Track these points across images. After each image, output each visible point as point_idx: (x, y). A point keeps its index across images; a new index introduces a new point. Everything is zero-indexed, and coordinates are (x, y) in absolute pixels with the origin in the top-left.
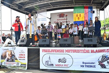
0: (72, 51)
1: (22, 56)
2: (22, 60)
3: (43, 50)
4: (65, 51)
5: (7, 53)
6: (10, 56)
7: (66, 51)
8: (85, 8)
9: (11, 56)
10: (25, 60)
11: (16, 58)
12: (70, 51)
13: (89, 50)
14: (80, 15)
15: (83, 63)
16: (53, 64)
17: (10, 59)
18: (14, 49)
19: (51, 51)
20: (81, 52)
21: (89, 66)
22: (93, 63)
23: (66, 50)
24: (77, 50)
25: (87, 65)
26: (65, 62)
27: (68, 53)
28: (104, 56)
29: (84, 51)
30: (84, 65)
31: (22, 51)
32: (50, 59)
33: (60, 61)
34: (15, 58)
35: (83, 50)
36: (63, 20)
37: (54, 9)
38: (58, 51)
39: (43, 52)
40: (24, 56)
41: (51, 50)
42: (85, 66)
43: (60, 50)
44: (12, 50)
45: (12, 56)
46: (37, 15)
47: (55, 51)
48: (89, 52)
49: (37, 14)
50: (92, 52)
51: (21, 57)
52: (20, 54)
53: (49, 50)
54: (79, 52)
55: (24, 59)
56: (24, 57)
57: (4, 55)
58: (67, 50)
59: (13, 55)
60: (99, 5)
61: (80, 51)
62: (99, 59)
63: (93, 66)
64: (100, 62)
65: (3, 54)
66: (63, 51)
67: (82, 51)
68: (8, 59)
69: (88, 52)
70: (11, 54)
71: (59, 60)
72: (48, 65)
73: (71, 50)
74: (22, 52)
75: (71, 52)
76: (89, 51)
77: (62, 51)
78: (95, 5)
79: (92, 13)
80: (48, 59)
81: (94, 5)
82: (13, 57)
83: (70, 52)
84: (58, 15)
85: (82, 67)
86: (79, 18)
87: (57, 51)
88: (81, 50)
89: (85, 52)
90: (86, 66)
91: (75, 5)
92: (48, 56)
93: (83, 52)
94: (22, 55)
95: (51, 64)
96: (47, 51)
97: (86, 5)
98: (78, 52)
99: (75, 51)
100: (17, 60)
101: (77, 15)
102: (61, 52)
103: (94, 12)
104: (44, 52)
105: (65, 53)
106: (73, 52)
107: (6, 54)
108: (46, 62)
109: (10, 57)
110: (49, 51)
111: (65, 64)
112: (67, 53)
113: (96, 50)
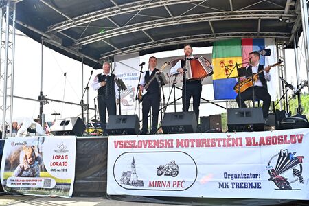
0: (195, 144)
1: (59, 161)
2: (59, 170)
3: (117, 144)
4: (175, 143)
6: (29, 160)
7: (179, 143)
8: (244, 43)
9: (30, 162)
10: (66, 170)
11: (45, 168)
12: (190, 144)
13: (241, 139)
14: (231, 62)
15: (226, 175)
16: (142, 182)
17: (28, 169)
18: (40, 143)
19: (137, 144)
20: (219, 146)
21: (243, 185)
22: (254, 176)
23: (177, 140)
24: (208, 140)
25: (236, 180)
26: (176, 175)
27: (184, 150)
28: (284, 154)
29: (228, 143)
30: (229, 180)
31: (62, 148)
32: (135, 167)
33: (163, 173)
34: (41, 167)
35: (224, 139)
37: (160, 47)
38: (156, 144)
39: (116, 147)
40: (65, 160)
41: (139, 142)
42: (230, 186)
43: (163, 141)
45: (35, 160)
46: (115, 66)
47: (150, 144)
48: (241, 145)
49: (113, 64)
50: (250, 143)
51: (57, 164)
53: (131, 141)
54: (215, 146)
55: (65, 167)
56: (65, 164)
57: (14, 160)
58: (182, 140)
60: (281, 35)
61: (217, 143)
62: (269, 165)
63: (254, 185)
65: (10, 157)
66: (170, 142)
67: (222, 143)
68: (23, 169)
69: (237, 143)
70: (33, 157)
71: (160, 168)
72: (130, 183)
73: (192, 140)
74: (61, 150)
75: (192, 146)
76: (241, 142)
77: (168, 144)
78: (271, 35)
79: (264, 54)
80: (128, 168)
81: (268, 35)
82: (37, 163)
83: (188, 146)
84: (169, 64)
85: (222, 188)
86: (226, 71)
87: (153, 144)
88: (219, 140)
89: (230, 146)
90: (235, 186)
91: (217, 36)
92: (129, 158)
93: (224, 146)
94: (59, 157)
95: (136, 180)
96: (128, 144)
97: (246, 34)
98: (212, 146)
99: (202, 143)
100: (46, 171)
101: (222, 62)
102: (166, 147)
103: (268, 53)
104: (120, 147)
105: (175, 149)
106: (197, 146)
108: (125, 174)
109: (29, 164)
110: (131, 145)
111: (176, 179)
112: (180, 148)
113: (261, 139)
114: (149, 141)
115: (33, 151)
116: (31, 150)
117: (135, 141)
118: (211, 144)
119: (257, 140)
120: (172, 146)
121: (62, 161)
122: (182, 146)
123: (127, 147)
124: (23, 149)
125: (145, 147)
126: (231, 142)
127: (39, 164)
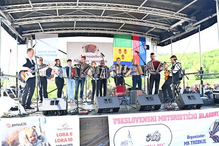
0: (170, 118)
1: (64, 138)
3: (115, 121)
4: (157, 119)
5: (20, 134)
6: (30, 140)
7: (160, 118)
9: (32, 141)
12: (167, 118)
13: (196, 114)
14: (125, 50)
15: (188, 137)
18: (42, 123)
19: (131, 120)
20: (184, 119)
21: (197, 142)
22: (203, 136)
23: (159, 117)
24: (178, 115)
25: (194, 139)
26: (159, 140)
27: (164, 122)
28: (217, 122)
29: (189, 117)
30: (190, 140)
31: (65, 126)
32: (130, 137)
33: (150, 139)
35: (187, 115)
36: (93, 57)
38: (145, 119)
39: (115, 123)
40: (70, 137)
41: (132, 118)
43: (149, 117)
44: (37, 124)
47: (140, 120)
50: (201, 116)
51: (62, 140)
52: (59, 132)
53: (127, 118)
54: (182, 119)
55: (70, 142)
56: (71, 140)
57: (12, 141)
58: (162, 116)
59: (40, 136)
60: (155, 37)
61: (183, 118)
62: (210, 129)
63: (202, 141)
64: (211, 132)
65: (6, 138)
66: (154, 118)
67: (186, 118)
69: (194, 117)
70: (35, 136)
71: (148, 137)
73: (169, 116)
74: (65, 129)
75: (168, 120)
76: (196, 116)
77: (153, 119)
78: (149, 36)
79: (146, 48)
82: (39, 141)
83: (166, 120)
84: (83, 48)
85: (186, 145)
86: (123, 56)
87: (143, 120)
88: (184, 115)
89: (190, 119)
90: (193, 143)
94: (63, 134)
96: (124, 121)
97: (135, 33)
98: (180, 119)
99: (174, 118)
101: (120, 50)
102: (151, 121)
103: (148, 47)
104: (118, 123)
105: (157, 122)
106: (171, 120)
107: (18, 135)
108: (123, 143)
109: (32, 143)
110: (127, 121)
112: (161, 122)
114: (140, 118)
115: (34, 130)
116: (33, 130)
117: (129, 118)
118: (179, 118)
119: (205, 115)
120: (156, 121)
121: (67, 137)
122: (162, 120)
123: (124, 123)
124: (22, 130)
125: (137, 122)
126: (191, 116)
127: (42, 141)
